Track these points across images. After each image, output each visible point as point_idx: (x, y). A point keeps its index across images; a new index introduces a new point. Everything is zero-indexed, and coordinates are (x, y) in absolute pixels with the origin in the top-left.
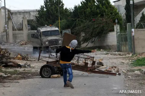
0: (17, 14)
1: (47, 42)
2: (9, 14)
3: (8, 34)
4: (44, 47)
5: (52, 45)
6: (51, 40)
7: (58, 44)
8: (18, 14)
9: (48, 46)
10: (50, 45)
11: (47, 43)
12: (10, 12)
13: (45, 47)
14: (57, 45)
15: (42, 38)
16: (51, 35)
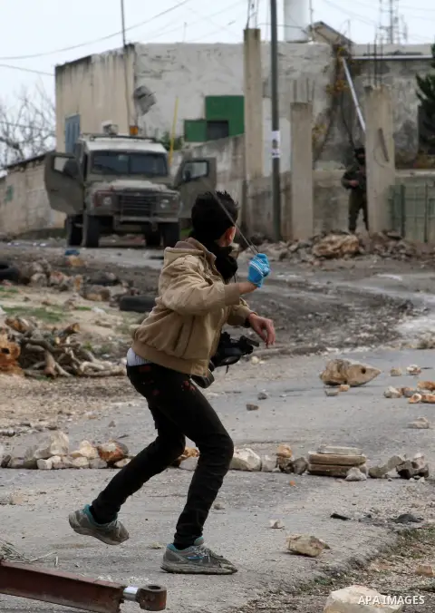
0: (388, 70)
1: (107, 196)
2: (338, 66)
3: (288, 189)
4: (90, 217)
5: (127, 213)
6: (127, 191)
7: (155, 215)
8: (399, 67)
9: (110, 214)
10: (119, 213)
11: (107, 201)
12: (344, 53)
13: (96, 217)
14: (148, 214)
15: (90, 177)
16: (130, 173)
